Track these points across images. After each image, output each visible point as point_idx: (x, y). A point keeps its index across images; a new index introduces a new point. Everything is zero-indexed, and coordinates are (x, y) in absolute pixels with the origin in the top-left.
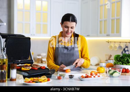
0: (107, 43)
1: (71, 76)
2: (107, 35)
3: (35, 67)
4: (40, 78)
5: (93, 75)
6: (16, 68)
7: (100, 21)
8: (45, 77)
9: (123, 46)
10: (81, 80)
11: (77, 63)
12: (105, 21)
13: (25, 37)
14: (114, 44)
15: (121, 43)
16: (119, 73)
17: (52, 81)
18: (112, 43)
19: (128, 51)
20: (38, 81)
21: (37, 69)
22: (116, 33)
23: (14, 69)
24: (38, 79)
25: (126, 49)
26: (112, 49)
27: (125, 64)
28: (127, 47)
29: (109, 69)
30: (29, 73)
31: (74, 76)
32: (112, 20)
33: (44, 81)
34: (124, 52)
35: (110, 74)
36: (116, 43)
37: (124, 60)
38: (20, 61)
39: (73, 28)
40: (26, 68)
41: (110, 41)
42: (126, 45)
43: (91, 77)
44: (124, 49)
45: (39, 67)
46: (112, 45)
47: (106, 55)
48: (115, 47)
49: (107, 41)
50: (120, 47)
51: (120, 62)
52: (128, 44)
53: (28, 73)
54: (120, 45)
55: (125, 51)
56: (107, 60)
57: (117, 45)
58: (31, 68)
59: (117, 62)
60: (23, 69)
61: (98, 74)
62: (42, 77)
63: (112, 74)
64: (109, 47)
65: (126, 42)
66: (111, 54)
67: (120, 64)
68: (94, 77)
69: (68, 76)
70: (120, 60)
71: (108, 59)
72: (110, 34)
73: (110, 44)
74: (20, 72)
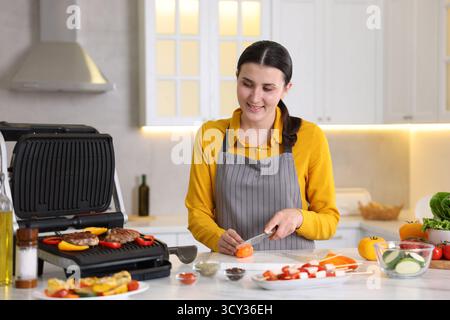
1: (235, 270)
5: (306, 271)
6: (36, 242)
8: (125, 276)
10: (264, 289)
11: (277, 227)
16: (421, 263)
17: (145, 289)
20: (92, 290)
21: (120, 245)
23: (28, 245)
30: (82, 260)
31: (243, 271)
33: (112, 292)
35: (385, 267)
39: (269, 87)
40: (77, 245)
43: (298, 277)
45: (130, 239)
53: (77, 260)
58: (95, 242)
60: (64, 245)
61: (329, 267)
63: (392, 266)
67: (444, 226)
68: (312, 276)
69: (225, 273)
70: (447, 214)
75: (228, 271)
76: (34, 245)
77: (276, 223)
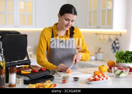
0: (96, 35)
2: (97, 27)
3: (35, 69)
4: (45, 84)
5: (101, 78)
6: (16, 72)
7: (90, 12)
8: (50, 82)
9: (113, 38)
11: (76, 60)
12: (94, 12)
13: (20, 34)
14: (104, 36)
15: (111, 35)
16: (126, 73)
18: (101, 35)
19: (118, 43)
21: (38, 71)
22: (107, 25)
23: (14, 73)
24: (43, 84)
25: (116, 42)
26: (101, 41)
27: (129, 62)
28: (117, 40)
29: (114, 68)
30: (31, 77)
31: (79, 78)
32: (103, 11)
34: (114, 45)
35: (116, 75)
36: (105, 35)
37: (128, 58)
38: (16, 62)
40: (26, 71)
41: (98, 33)
42: (116, 38)
43: (99, 80)
44: (114, 42)
45: (39, 69)
46: (101, 37)
47: (95, 48)
48: (105, 39)
49: (96, 33)
50: (110, 40)
51: (124, 60)
52: (118, 37)
53: (29, 77)
54: (109, 37)
55: (116, 44)
56: (96, 53)
57: (106, 38)
58: (31, 70)
59: (120, 59)
60: (23, 72)
62: (46, 82)
63: (119, 75)
64: (98, 39)
65: (116, 35)
66: (101, 47)
67: (124, 62)
68: (103, 79)
70: (124, 58)
71: (97, 51)
72: (101, 26)
73: (99, 36)
74: (20, 76)
75: (74, 78)
76: (15, 73)
77: (75, 59)
